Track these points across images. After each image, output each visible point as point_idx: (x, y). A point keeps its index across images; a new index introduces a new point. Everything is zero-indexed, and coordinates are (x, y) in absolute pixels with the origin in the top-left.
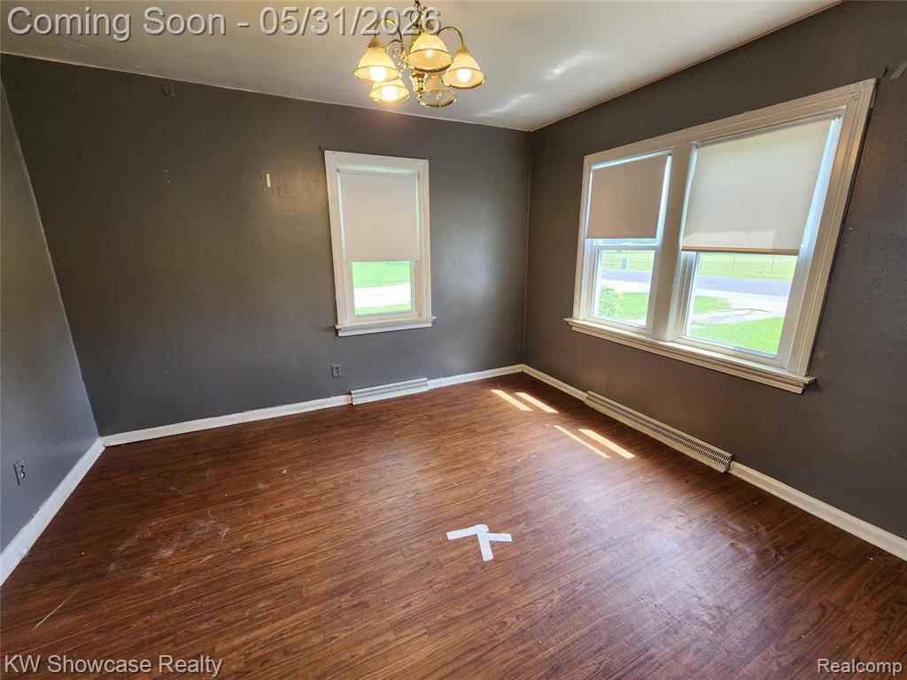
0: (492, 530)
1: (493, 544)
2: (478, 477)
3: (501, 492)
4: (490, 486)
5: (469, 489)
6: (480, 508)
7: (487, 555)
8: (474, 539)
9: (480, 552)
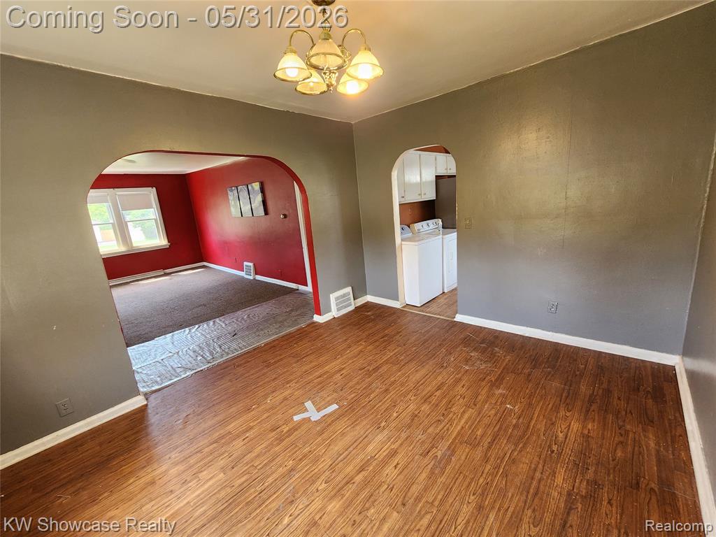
0: (309, 419)
1: (306, 410)
2: (332, 467)
3: (305, 456)
4: (316, 460)
5: (336, 448)
6: (321, 433)
7: (309, 404)
8: (319, 410)
9: (314, 404)
